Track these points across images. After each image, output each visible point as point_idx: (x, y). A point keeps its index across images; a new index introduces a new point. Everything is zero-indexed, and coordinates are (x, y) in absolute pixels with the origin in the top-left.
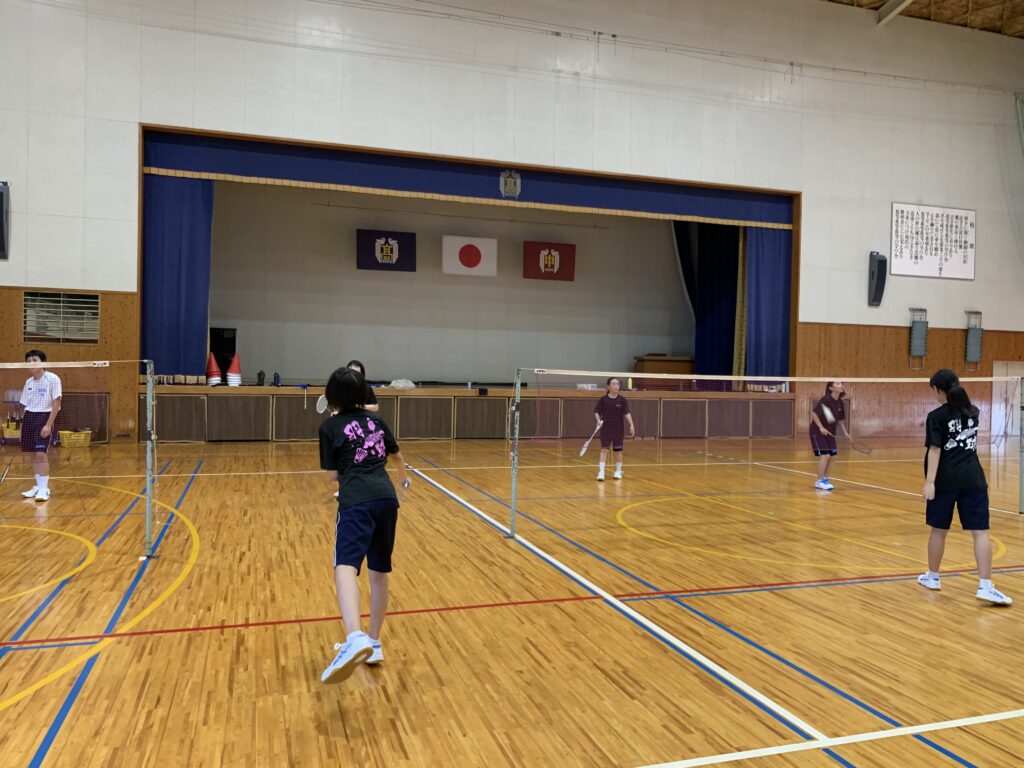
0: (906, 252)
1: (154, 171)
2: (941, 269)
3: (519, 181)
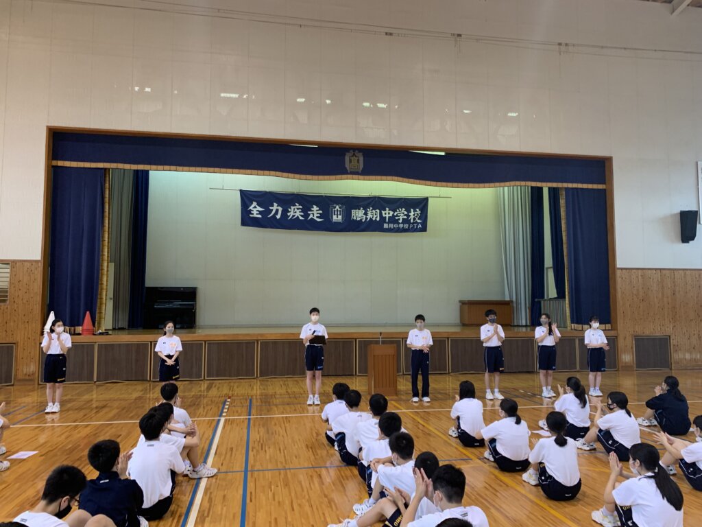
1: (60, 163)
3: (361, 159)
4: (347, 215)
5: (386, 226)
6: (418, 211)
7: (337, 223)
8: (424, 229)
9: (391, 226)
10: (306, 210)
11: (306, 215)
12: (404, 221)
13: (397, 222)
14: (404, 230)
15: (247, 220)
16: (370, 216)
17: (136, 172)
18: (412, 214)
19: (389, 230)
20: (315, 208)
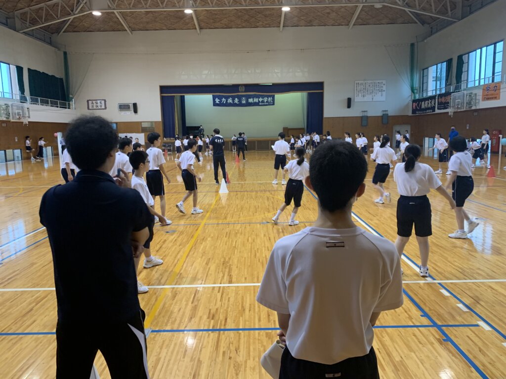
0: (360, 95)
1: (163, 95)
2: (373, 99)
4: (247, 101)
5: (260, 104)
6: (271, 98)
7: (244, 104)
8: (273, 104)
9: (262, 104)
10: (233, 100)
11: (233, 102)
12: (267, 102)
13: (264, 102)
14: (267, 105)
15: (215, 104)
16: (255, 101)
17: (181, 96)
18: (269, 99)
19: (261, 105)
20: (236, 99)
